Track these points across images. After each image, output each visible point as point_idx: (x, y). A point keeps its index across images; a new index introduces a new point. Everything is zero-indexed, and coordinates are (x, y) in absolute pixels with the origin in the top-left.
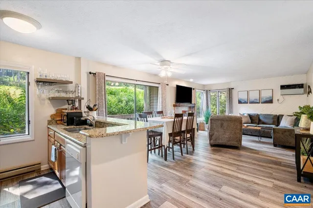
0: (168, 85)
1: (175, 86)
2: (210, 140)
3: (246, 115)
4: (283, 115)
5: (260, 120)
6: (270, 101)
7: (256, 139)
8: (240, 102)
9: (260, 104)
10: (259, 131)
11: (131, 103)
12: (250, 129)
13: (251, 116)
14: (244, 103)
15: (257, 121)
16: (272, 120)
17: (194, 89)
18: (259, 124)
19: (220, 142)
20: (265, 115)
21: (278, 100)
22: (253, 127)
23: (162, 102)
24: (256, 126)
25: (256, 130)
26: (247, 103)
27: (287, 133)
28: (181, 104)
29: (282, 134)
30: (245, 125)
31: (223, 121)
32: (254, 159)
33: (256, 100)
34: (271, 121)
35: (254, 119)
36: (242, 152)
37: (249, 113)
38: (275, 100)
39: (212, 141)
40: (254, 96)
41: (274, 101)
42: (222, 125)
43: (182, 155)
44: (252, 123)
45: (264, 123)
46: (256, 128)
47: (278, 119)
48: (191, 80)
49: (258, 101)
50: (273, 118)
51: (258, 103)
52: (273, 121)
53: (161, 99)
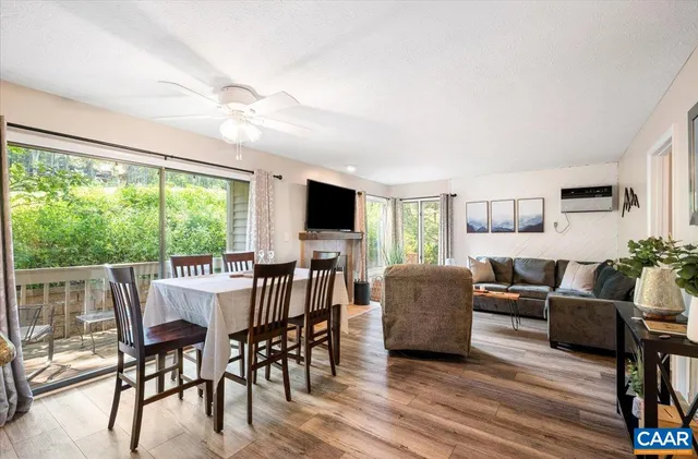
0: (280, 177)
1: (306, 183)
2: (385, 339)
3: (483, 261)
4: (566, 262)
5: (514, 273)
6: (538, 228)
7: (507, 322)
8: (470, 229)
9: (517, 234)
10: (514, 302)
11: (202, 230)
12: (493, 298)
13: (494, 264)
14: (480, 231)
15: (509, 276)
16: (543, 275)
17: (360, 194)
18: (512, 284)
19: (412, 343)
20: (527, 260)
21: (556, 224)
22: (501, 292)
23: (259, 227)
24: (507, 291)
25: (508, 301)
26: (487, 231)
27: (584, 313)
28: (325, 232)
29: (572, 314)
30: (482, 287)
31: (422, 282)
32: (505, 401)
33: (508, 223)
34: (540, 276)
35: (503, 271)
36: (471, 375)
37: (492, 256)
38: (548, 225)
39: (391, 341)
40: (502, 214)
41: (546, 227)
42: (417, 294)
43: (288, 397)
44: (497, 281)
45: (525, 282)
46: (507, 295)
47: (555, 271)
48: (351, 169)
49: (511, 227)
50: (545, 269)
51: (511, 231)
52: (546, 277)
53: (254, 217)
